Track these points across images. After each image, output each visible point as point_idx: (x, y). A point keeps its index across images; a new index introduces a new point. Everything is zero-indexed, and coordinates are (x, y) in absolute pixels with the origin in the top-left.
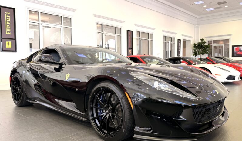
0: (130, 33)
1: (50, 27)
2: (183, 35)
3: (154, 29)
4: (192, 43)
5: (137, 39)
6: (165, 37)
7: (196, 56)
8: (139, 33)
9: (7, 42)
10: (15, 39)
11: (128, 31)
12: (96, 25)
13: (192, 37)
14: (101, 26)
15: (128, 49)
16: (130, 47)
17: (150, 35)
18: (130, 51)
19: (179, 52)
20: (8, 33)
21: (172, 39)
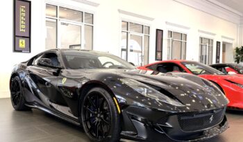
0: (160, 33)
1: (67, 25)
2: (223, 37)
3: (188, 28)
4: (234, 47)
5: (169, 40)
6: (201, 38)
7: (238, 63)
8: (171, 33)
9: (21, 41)
10: (30, 37)
11: (157, 30)
12: (121, 23)
13: (233, 39)
14: (126, 24)
15: (157, 51)
16: (159, 49)
17: (183, 36)
18: (159, 54)
19: (218, 57)
20: (22, 30)
21: (210, 41)
